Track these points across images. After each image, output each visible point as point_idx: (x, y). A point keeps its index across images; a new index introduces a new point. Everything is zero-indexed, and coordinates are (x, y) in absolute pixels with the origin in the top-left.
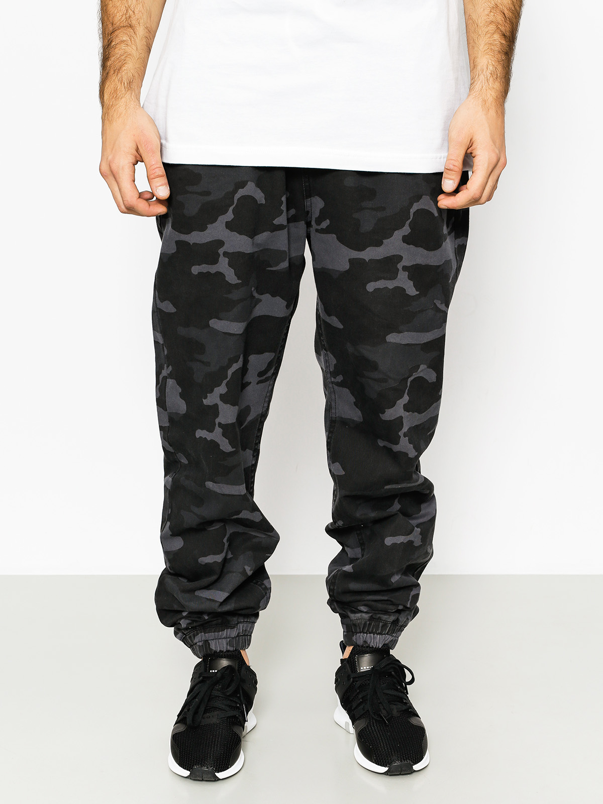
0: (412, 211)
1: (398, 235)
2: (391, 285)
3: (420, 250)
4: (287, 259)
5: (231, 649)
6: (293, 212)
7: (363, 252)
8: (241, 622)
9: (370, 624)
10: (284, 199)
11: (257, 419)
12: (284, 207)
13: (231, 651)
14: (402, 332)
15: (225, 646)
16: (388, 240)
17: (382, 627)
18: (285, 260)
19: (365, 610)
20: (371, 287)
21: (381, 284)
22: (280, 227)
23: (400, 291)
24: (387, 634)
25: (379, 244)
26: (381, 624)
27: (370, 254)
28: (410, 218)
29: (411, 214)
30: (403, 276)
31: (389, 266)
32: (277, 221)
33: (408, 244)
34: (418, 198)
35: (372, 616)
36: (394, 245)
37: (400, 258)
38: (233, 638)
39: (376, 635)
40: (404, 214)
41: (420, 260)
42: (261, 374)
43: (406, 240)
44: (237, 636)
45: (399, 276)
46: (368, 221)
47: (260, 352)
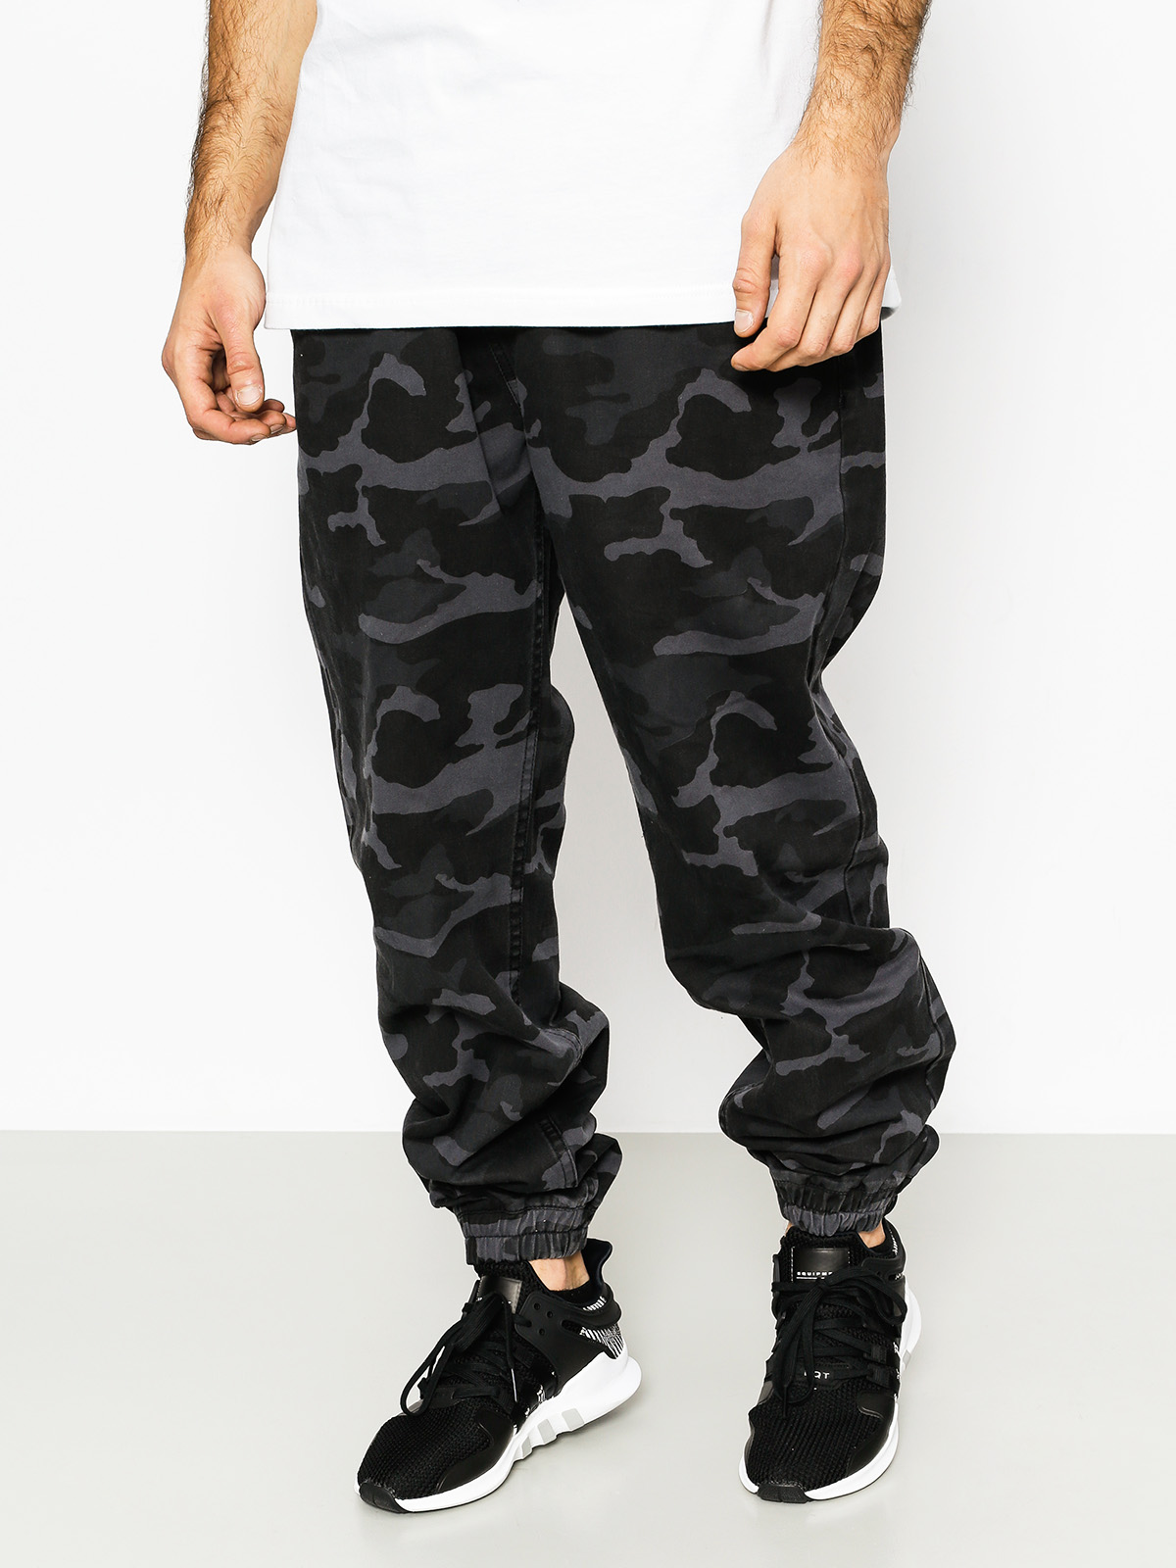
0: (683, 399)
1: (658, 448)
2: (648, 546)
3: (706, 476)
4: (494, 497)
5: (511, 1258)
6: (486, 407)
7: (596, 483)
8: (535, 1208)
9: (806, 1193)
10: (460, 381)
11: (512, 816)
12: (463, 397)
13: (511, 1263)
14: (681, 633)
15: (497, 1251)
16: (640, 458)
17: (829, 1200)
18: (490, 500)
19: (793, 1168)
20: (613, 551)
21: (631, 546)
22: (463, 438)
23: (669, 558)
24: (843, 1210)
25: (625, 467)
26: (826, 1196)
27: (613, 486)
28: (678, 413)
29: (680, 405)
30: (672, 529)
31: (643, 509)
32: (455, 426)
33: (679, 464)
34: (693, 374)
35: (808, 1179)
36: (651, 467)
37: (664, 494)
38: (514, 1237)
39: (817, 1215)
40: (666, 404)
41: (707, 498)
42: (500, 728)
43: (674, 456)
44: (524, 1233)
45: (664, 530)
46: (600, 425)
47: (488, 684)
